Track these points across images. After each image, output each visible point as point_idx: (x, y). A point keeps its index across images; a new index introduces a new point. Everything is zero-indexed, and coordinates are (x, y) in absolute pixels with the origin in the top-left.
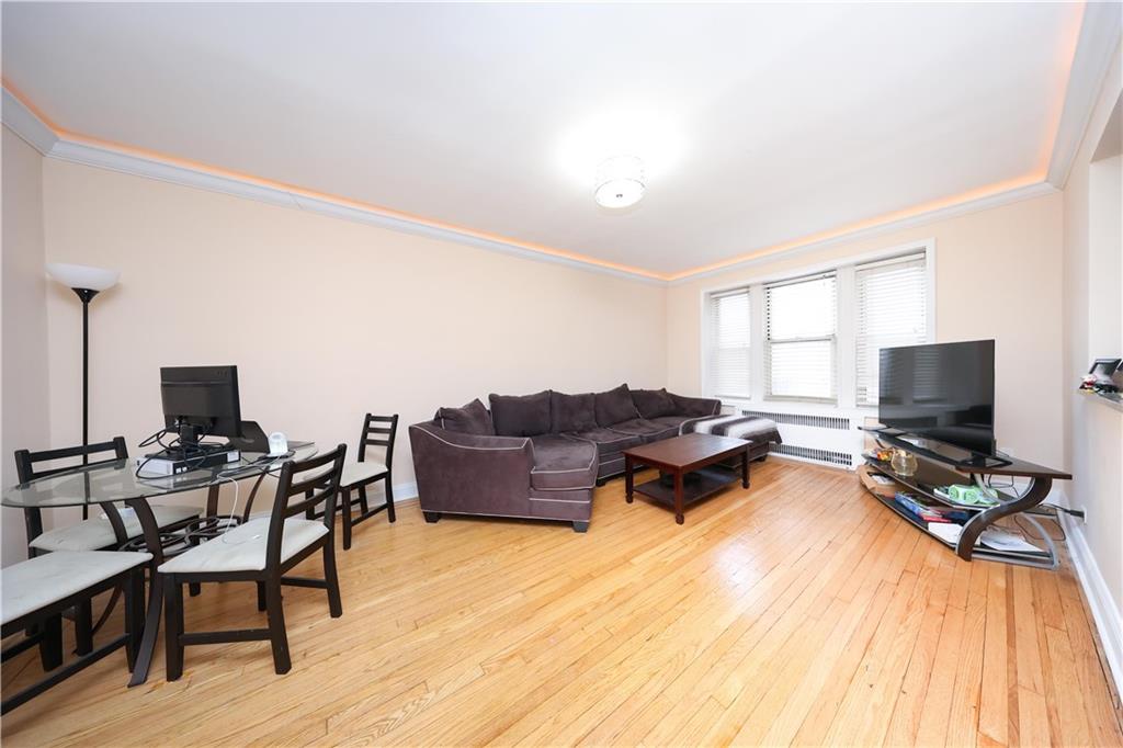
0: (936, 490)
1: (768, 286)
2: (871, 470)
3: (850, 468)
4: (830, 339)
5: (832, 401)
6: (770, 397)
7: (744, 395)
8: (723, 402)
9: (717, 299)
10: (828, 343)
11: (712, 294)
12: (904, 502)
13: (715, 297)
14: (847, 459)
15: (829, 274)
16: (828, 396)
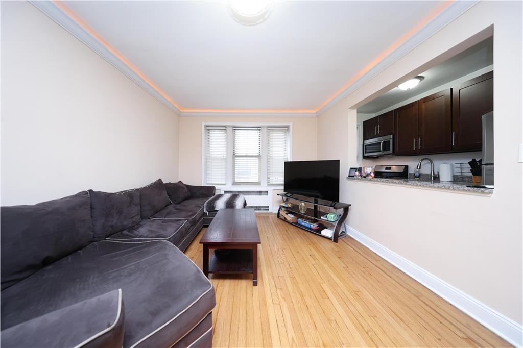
0: (322, 218)
1: (235, 128)
2: (287, 212)
3: (268, 212)
4: (259, 156)
5: (258, 184)
6: (235, 183)
7: (223, 183)
8: (217, 187)
9: (209, 130)
10: (257, 159)
11: (207, 126)
12: (303, 224)
13: (208, 128)
14: (266, 208)
15: (259, 128)
16: (257, 181)
